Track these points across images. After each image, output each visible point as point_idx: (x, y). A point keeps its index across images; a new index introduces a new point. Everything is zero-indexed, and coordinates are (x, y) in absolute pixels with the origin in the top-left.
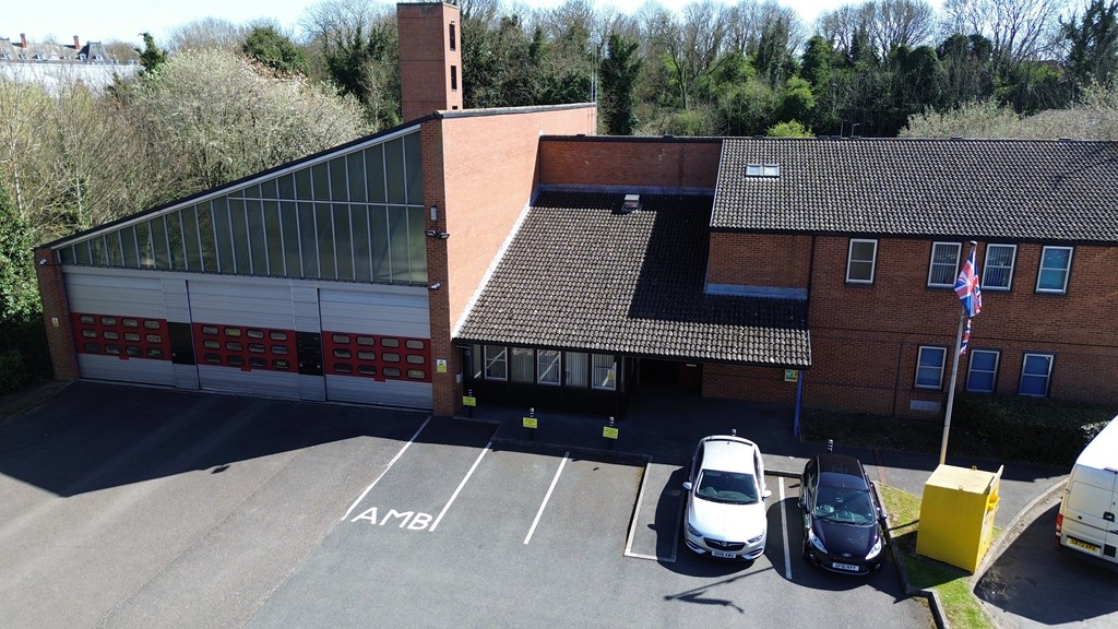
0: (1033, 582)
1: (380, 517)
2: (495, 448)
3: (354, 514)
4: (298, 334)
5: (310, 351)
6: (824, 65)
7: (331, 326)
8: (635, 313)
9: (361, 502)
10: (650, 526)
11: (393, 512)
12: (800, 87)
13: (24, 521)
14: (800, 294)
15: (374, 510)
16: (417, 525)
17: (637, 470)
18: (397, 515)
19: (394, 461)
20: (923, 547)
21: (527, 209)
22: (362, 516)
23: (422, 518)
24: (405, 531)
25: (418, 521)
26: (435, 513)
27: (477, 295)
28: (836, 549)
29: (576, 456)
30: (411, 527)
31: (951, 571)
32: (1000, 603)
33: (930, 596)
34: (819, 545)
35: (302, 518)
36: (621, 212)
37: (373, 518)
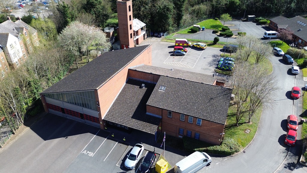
1: (86, 153)
2: (108, 139)
4: (80, 113)
5: (82, 116)
7: (85, 113)
8: (133, 117)
9: (84, 149)
10: (122, 160)
11: (88, 152)
13: (40, 146)
14: (161, 117)
15: (86, 151)
16: (91, 155)
17: (126, 146)
18: (89, 153)
19: (92, 140)
20: (156, 170)
21: (125, 84)
22: (84, 152)
23: (92, 154)
24: (89, 156)
25: (91, 154)
26: (94, 152)
27: (109, 109)
29: (119, 142)
30: (90, 155)
35: (76, 151)
36: (141, 87)
37: (85, 153)
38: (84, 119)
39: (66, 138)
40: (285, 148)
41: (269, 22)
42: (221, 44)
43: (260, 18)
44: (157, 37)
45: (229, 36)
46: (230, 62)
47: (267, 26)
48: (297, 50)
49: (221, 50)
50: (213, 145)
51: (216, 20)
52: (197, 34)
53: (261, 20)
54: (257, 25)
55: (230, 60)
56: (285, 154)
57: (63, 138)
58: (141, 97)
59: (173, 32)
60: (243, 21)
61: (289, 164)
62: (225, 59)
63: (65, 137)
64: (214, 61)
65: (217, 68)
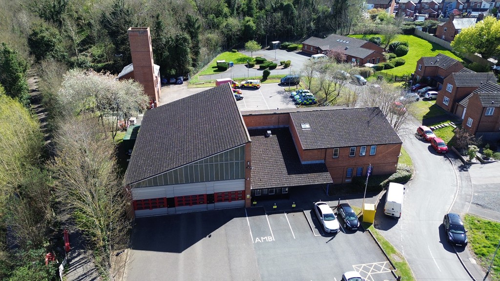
0: (382, 222)
1: (261, 240)
2: (269, 214)
3: (255, 241)
4: (208, 195)
5: (210, 198)
6: (255, 8)
7: (216, 191)
9: (253, 237)
10: (315, 228)
11: (262, 238)
12: (249, 21)
13: (182, 262)
14: (323, 161)
15: (257, 238)
17: (302, 213)
18: (264, 238)
19: (248, 223)
20: (364, 220)
22: (256, 241)
24: (269, 242)
25: (270, 239)
26: (271, 235)
28: (353, 226)
29: (288, 213)
31: (369, 224)
32: (379, 229)
33: (368, 230)
34: (349, 225)
35: (244, 244)
36: (267, 136)
37: (259, 240)
38: (214, 203)
39: (210, 236)
40: (442, 157)
41: (301, 46)
42: (273, 78)
43: (287, 43)
44: (175, 83)
45: (273, 67)
46: (307, 94)
47: (300, 51)
48: (360, 68)
49: (279, 85)
50: (391, 174)
51: (235, 52)
52: (229, 71)
53: (289, 45)
54: (288, 51)
55: (305, 92)
56: (448, 161)
57: (204, 238)
58: (277, 147)
59: (194, 74)
60: (268, 49)
61: (459, 167)
62: (298, 93)
63: (208, 236)
64: (285, 97)
65: (297, 104)
